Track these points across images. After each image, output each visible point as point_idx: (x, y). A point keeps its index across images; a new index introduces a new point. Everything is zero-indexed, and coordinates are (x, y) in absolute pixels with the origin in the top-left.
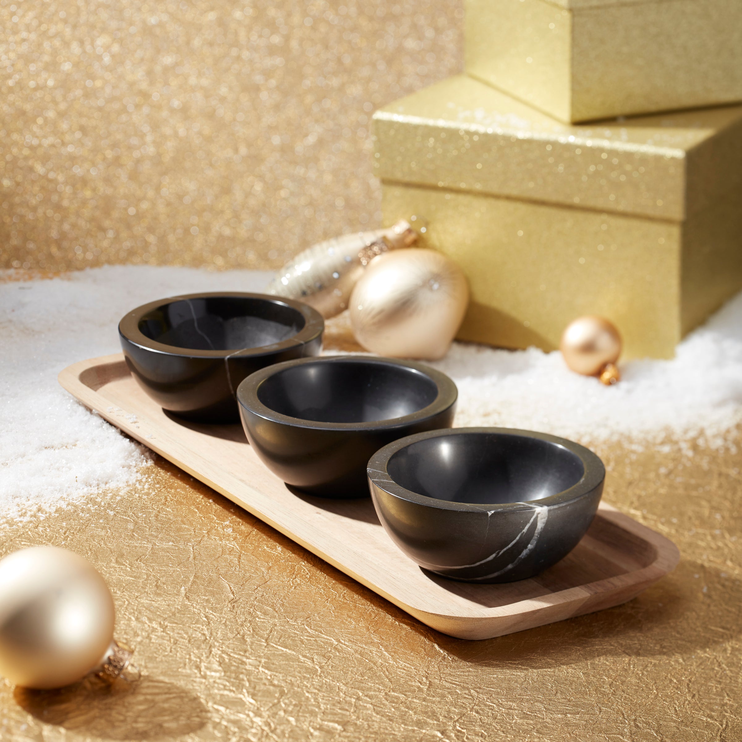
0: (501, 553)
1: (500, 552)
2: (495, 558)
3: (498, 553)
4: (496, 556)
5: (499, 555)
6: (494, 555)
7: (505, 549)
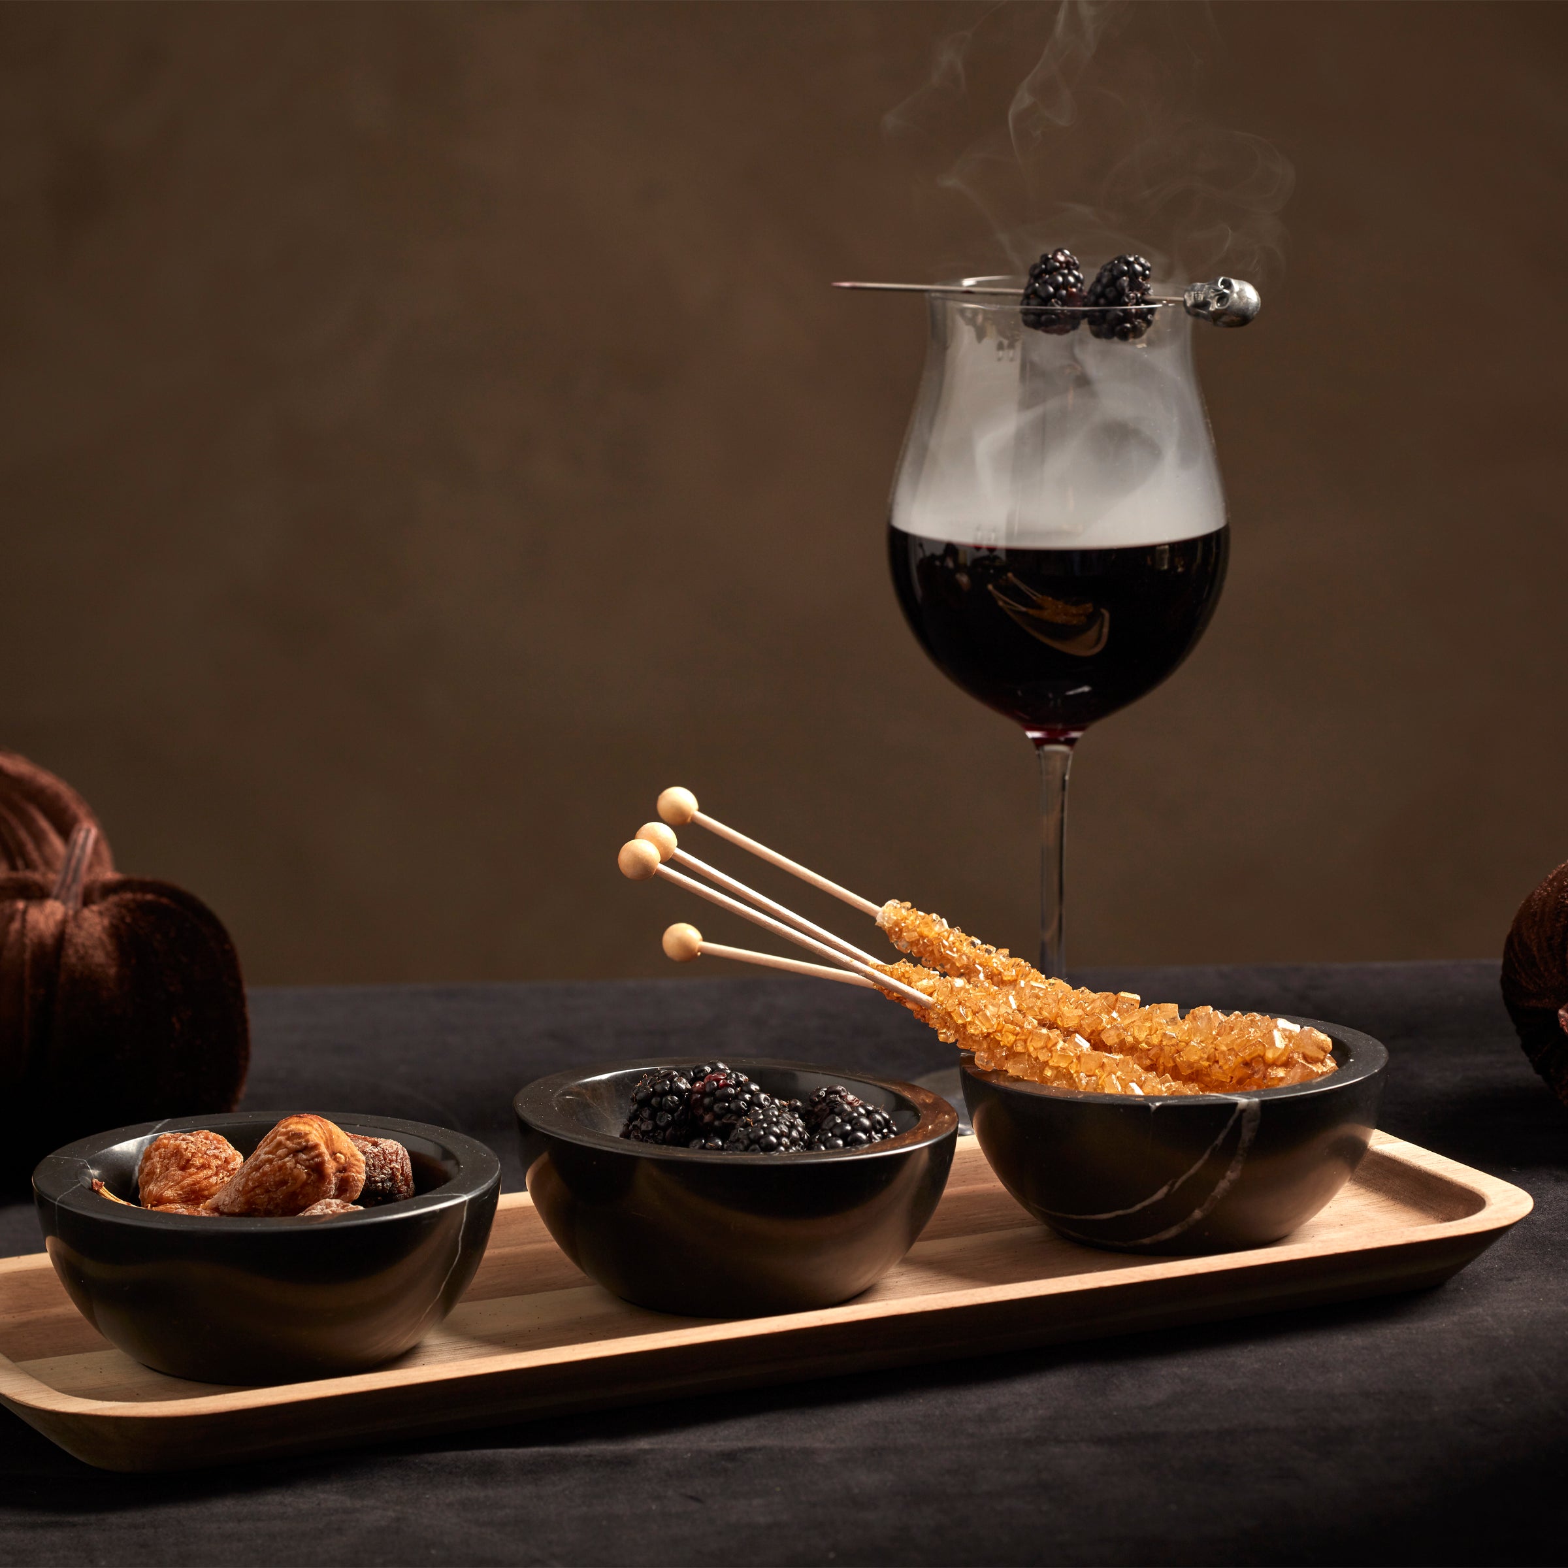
0: (1177, 1185)
1: (1176, 1182)
2: (1167, 1195)
3: (1172, 1186)
4: (1169, 1191)
5: (1174, 1189)
6: (1165, 1190)
7: (1184, 1178)
